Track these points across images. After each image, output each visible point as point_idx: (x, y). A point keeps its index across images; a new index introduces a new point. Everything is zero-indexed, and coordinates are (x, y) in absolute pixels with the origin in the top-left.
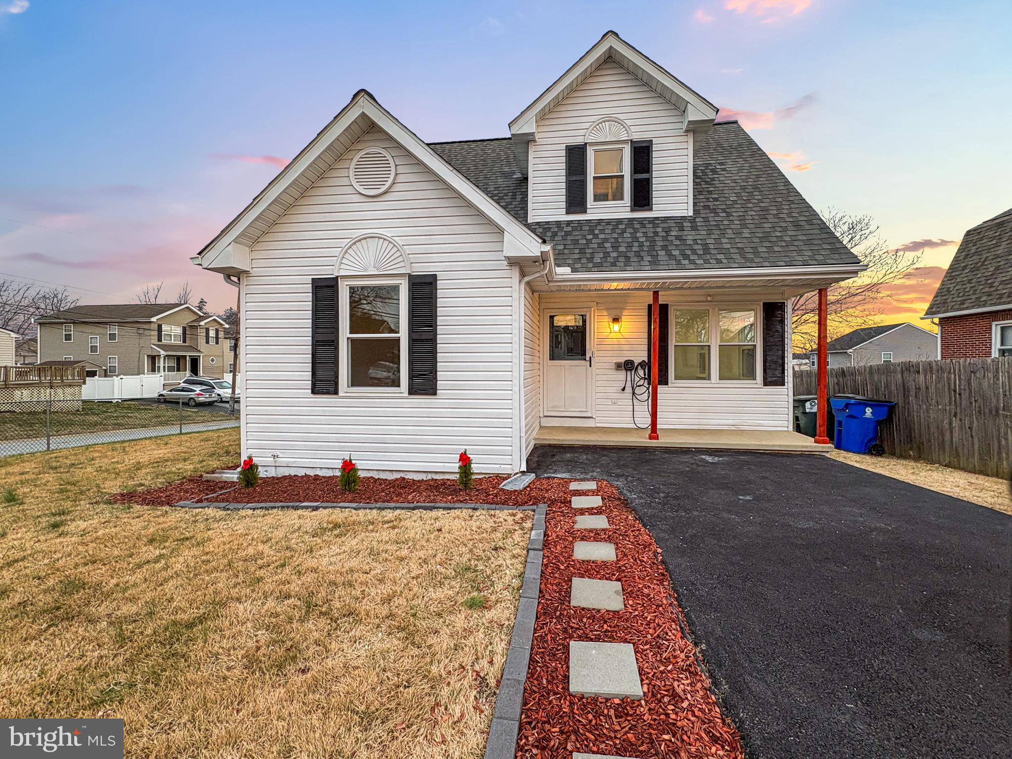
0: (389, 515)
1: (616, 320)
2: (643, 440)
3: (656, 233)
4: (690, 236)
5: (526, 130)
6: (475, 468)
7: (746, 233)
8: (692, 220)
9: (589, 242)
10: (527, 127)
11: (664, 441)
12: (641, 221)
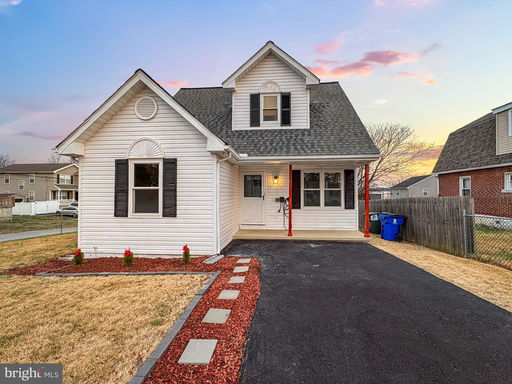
0: (142, 278)
1: (276, 178)
2: (285, 236)
3: (291, 137)
4: (306, 139)
5: (230, 86)
6: (191, 253)
7: (332, 138)
8: (309, 131)
9: (260, 141)
10: (231, 85)
11: (295, 237)
12: (285, 131)
